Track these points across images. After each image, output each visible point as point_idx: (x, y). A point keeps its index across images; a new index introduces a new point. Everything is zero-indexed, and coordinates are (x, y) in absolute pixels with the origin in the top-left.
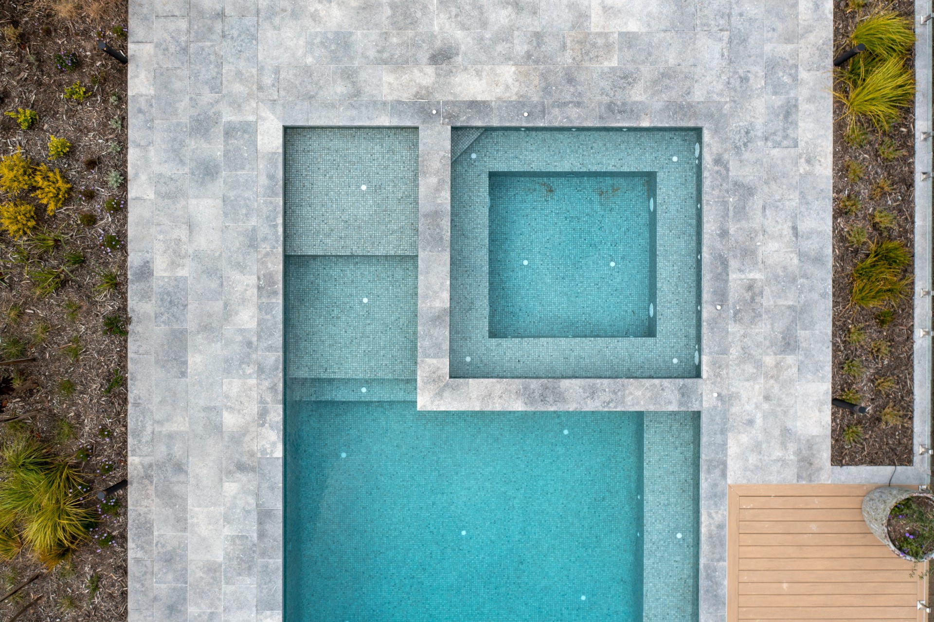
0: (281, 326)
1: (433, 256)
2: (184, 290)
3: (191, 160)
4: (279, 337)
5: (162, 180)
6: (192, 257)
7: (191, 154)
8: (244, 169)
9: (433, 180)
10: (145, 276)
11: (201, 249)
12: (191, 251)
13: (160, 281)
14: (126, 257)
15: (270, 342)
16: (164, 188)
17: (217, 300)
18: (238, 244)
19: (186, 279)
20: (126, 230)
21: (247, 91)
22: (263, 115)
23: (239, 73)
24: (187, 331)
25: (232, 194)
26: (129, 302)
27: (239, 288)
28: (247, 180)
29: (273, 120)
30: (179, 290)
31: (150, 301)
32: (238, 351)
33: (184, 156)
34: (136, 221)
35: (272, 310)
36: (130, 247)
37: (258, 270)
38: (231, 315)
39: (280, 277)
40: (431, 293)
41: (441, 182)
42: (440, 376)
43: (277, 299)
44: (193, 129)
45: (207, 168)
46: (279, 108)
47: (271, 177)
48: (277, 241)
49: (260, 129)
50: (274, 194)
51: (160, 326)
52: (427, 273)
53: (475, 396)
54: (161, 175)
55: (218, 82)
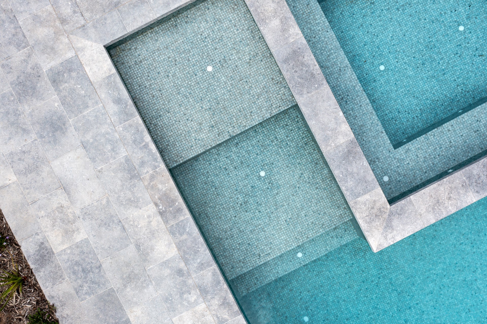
0: (201, 240)
1: (312, 96)
2: (90, 253)
3: (33, 124)
4: (205, 251)
5: (16, 158)
6: (81, 217)
7: (30, 119)
8: (88, 107)
9: (275, 23)
10: (46, 258)
11: (87, 204)
12: (78, 212)
13: (63, 256)
14: (19, 249)
15: (199, 261)
16: (21, 165)
17: (127, 245)
18: (119, 182)
19: (86, 241)
20: (7, 224)
21: (52, 30)
22: (80, 45)
23: (36, 18)
24: (114, 291)
25: (89, 137)
26: (44, 291)
27: (143, 223)
28: (96, 116)
29: (91, 46)
30: (86, 255)
31: (64, 279)
32: (172, 284)
33: (25, 124)
34: (11, 209)
35: (184, 229)
36: (18, 238)
37: (152, 197)
38: (148, 254)
39: (176, 193)
40: (330, 133)
41: (284, 21)
42: (380, 209)
43: (184, 215)
44: (19, 94)
45: (52, 125)
46: (92, 32)
47: (118, 101)
48: (155, 160)
49: (83, 60)
50: (129, 116)
51: (85, 299)
52: (316, 115)
53: (424, 210)
54: (11, 153)
55: (20, 36)
